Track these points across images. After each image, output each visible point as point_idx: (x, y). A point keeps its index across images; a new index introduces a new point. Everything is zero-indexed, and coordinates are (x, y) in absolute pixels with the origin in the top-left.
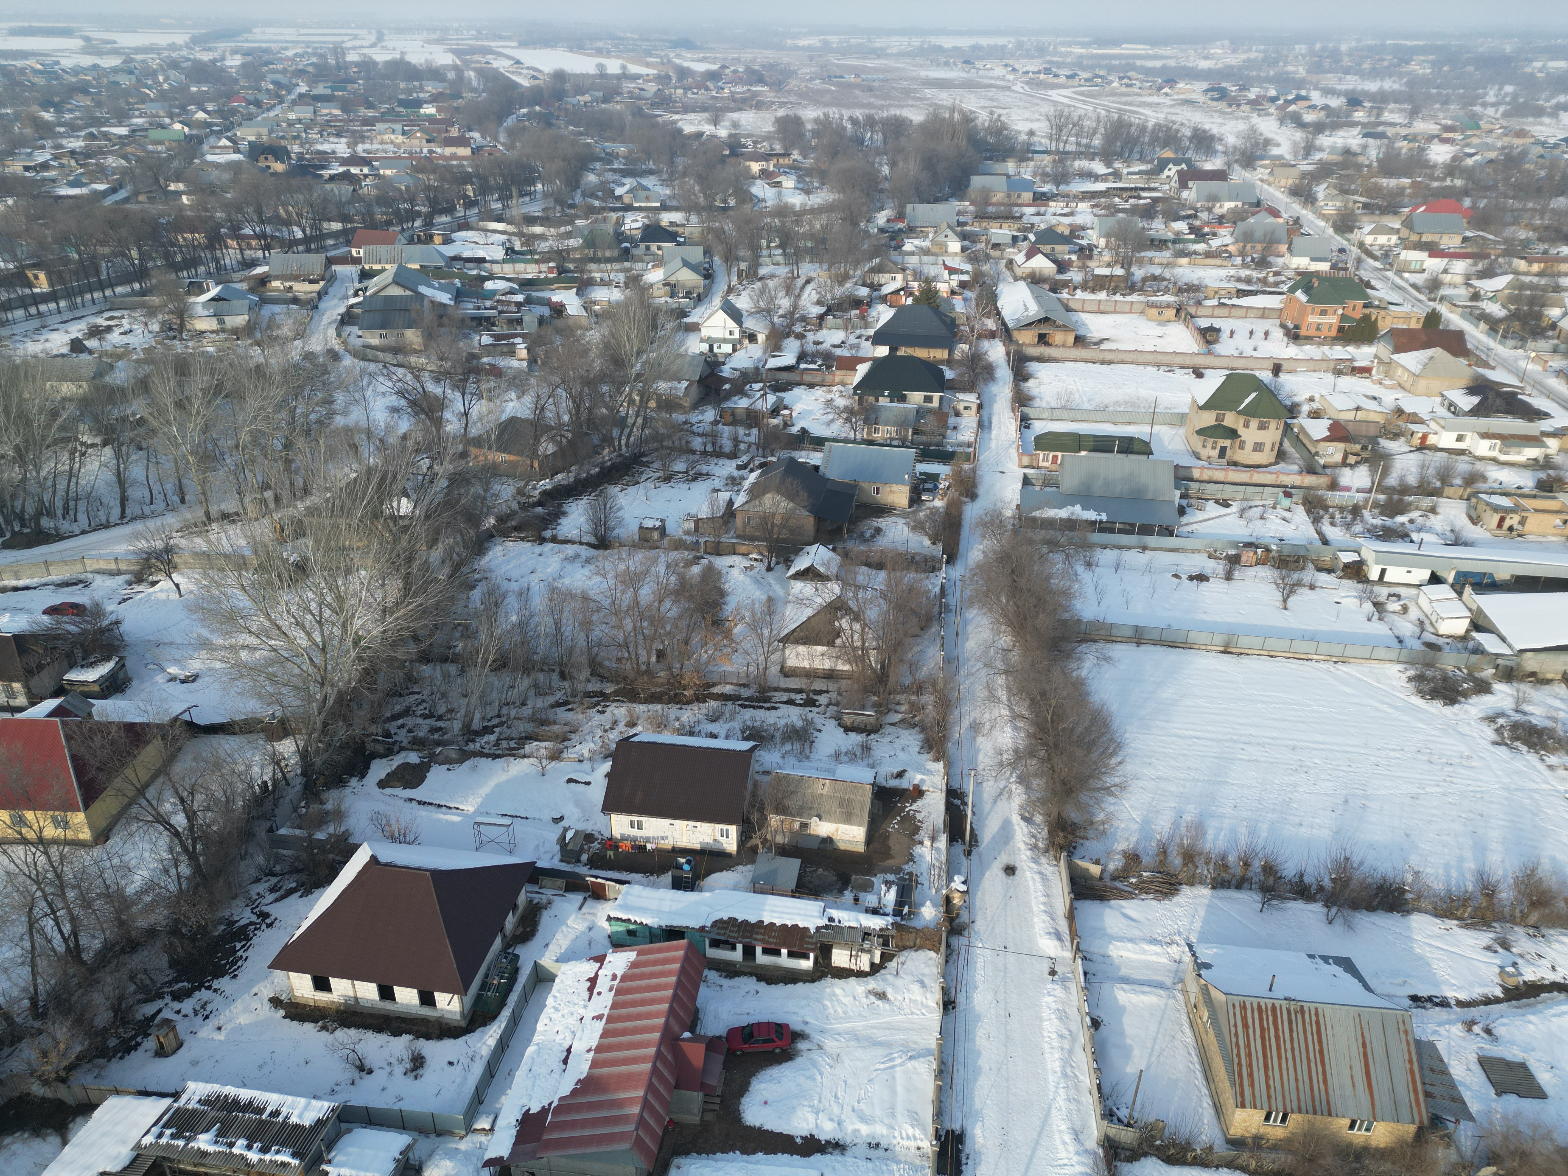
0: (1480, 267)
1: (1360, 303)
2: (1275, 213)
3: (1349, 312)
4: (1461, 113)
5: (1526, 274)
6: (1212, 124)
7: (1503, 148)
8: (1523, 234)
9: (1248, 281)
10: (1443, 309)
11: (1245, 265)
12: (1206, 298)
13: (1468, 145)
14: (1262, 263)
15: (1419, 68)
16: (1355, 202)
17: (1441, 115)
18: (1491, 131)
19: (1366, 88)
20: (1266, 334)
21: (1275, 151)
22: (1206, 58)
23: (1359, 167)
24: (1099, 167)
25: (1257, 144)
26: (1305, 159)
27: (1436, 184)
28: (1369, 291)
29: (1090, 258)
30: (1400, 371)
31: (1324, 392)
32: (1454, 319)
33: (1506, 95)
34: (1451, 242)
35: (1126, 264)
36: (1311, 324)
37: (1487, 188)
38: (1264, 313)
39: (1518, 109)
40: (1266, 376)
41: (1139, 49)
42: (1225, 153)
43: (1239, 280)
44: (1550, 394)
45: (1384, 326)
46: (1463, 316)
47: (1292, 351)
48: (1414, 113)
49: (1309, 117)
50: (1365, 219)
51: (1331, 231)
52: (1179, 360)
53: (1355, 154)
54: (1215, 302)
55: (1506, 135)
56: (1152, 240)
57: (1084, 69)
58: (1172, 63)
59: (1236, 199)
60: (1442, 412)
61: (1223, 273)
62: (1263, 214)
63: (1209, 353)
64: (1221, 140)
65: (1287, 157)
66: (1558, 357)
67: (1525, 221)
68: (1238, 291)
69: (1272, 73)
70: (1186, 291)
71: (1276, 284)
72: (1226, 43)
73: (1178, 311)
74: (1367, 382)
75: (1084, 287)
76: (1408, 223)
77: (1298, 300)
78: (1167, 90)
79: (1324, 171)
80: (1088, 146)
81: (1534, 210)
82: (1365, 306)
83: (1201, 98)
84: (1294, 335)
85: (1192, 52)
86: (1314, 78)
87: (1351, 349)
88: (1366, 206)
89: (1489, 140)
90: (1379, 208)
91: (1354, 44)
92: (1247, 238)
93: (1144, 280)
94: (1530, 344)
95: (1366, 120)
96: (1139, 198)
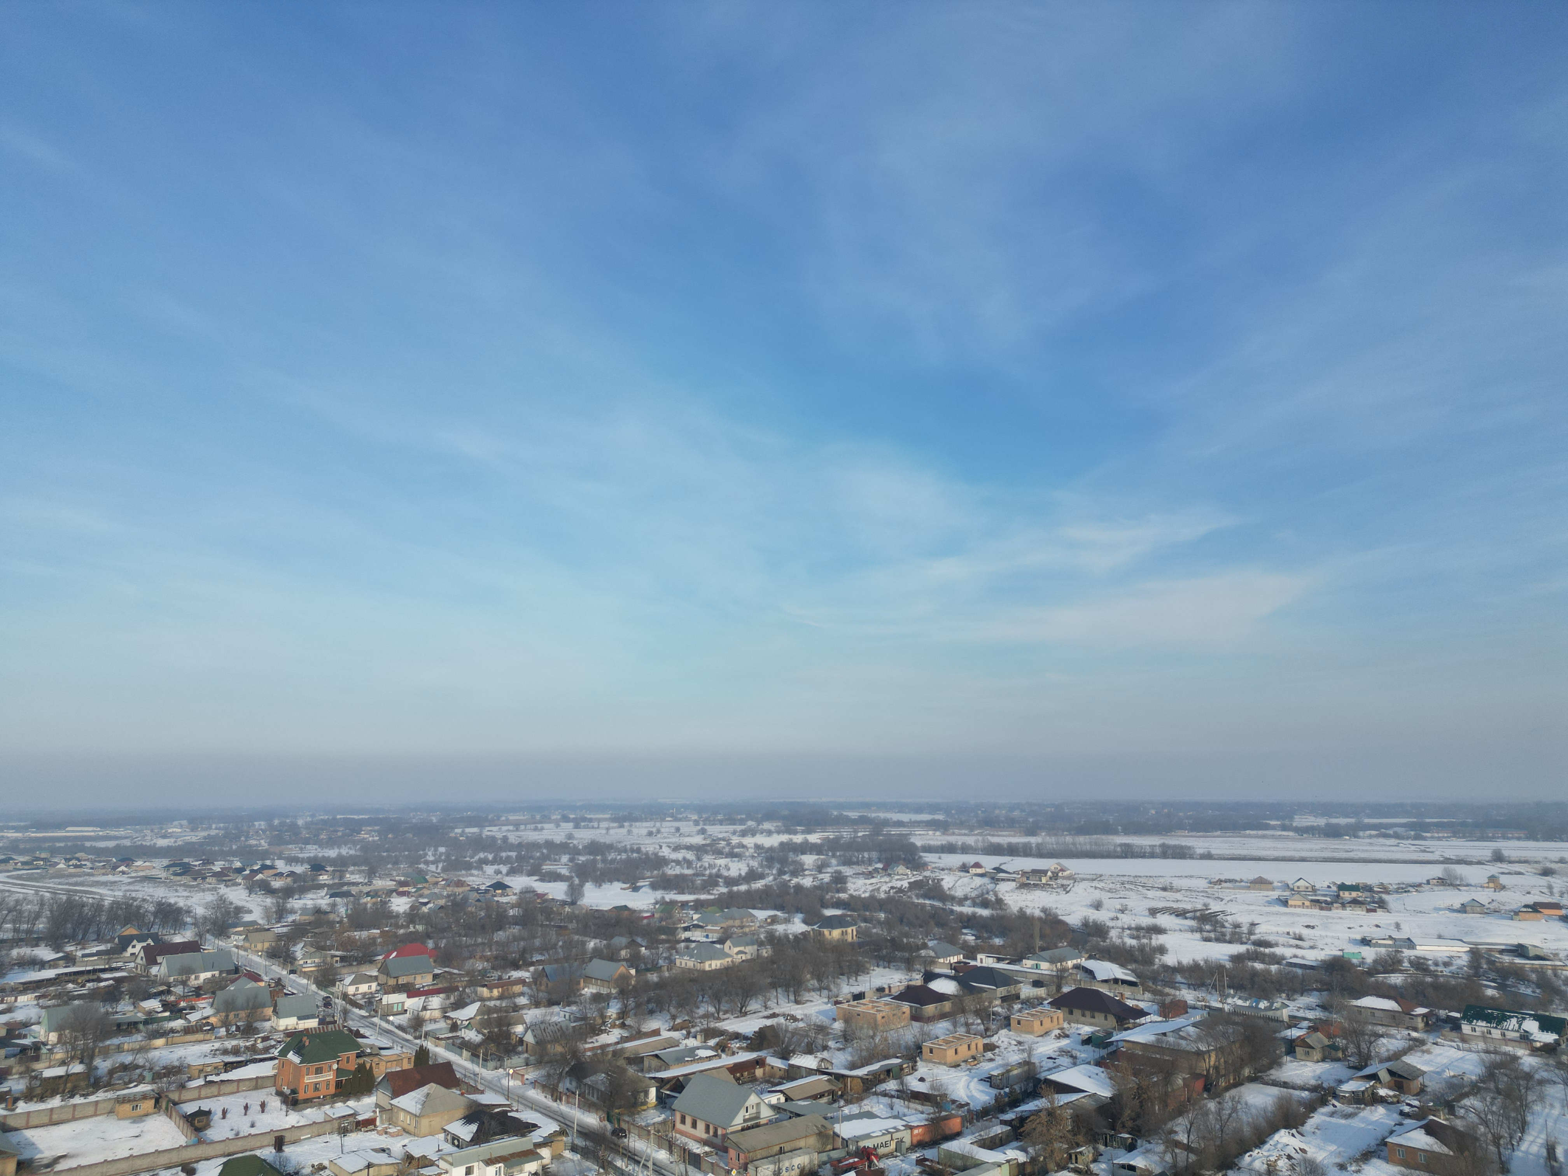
0: (452, 1000)
1: (352, 1054)
2: (256, 978)
3: (344, 1065)
4: (410, 870)
5: (490, 999)
6: (177, 898)
7: (448, 896)
8: (480, 965)
9: (236, 1051)
10: (429, 1045)
11: (230, 1036)
12: (190, 1079)
13: (421, 896)
14: (248, 1030)
15: (369, 836)
16: (333, 956)
17: (395, 873)
18: (437, 883)
19: (326, 855)
20: (263, 1106)
21: (248, 918)
22: (164, 837)
23: (331, 924)
24: (45, 953)
25: (228, 913)
26: (279, 922)
27: (402, 931)
28: (360, 1040)
29: (37, 1058)
30: (402, 1116)
31: (332, 1156)
32: (441, 1052)
33: (441, 854)
34: (424, 981)
35: (86, 1057)
36: (307, 1085)
37: (444, 930)
38: (257, 1083)
39: (455, 864)
40: (267, 1153)
41: (88, 831)
42: (195, 924)
43: (225, 1052)
44: (533, 1106)
45: (379, 1073)
46: (447, 1048)
47: (293, 1119)
48: (372, 873)
49: (277, 884)
50: (344, 971)
51: (314, 987)
52: (163, 1160)
53: (326, 913)
54: (200, 1082)
55: (449, 886)
56: (119, 1025)
57: (22, 853)
58: (127, 843)
59: (212, 968)
60: (448, 1148)
61: (206, 1048)
62: (243, 980)
63: (200, 1142)
64: (188, 912)
65: (260, 922)
66: (530, 1068)
67: (478, 955)
68: (226, 1064)
69: (234, 847)
70: (165, 1075)
71: (266, 1050)
72: (185, 822)
73: (157, 1101)
74: (373, 1135)
75: (29, 1096)
76: (384, 969)
77: (291, 1062)
78: (123, 868)
79: (298, 931)
80: (29, 932)
81: (483, 944)
82: (358, 1056)
83: (163, 875)
84: (292, 1102)
85: (148, 832)
86: (277, 849)
87: (351, 1103)
88: (343, 959)
89: (436, 891)
90: (356, 959)
91: (309, 819)
92: (229, 1006)
93: (111, 1072)
94: (507, 1062)
95: (331, 882)
96: (100, 980)
